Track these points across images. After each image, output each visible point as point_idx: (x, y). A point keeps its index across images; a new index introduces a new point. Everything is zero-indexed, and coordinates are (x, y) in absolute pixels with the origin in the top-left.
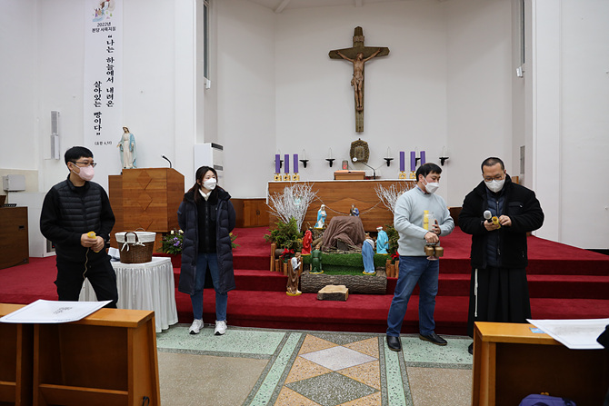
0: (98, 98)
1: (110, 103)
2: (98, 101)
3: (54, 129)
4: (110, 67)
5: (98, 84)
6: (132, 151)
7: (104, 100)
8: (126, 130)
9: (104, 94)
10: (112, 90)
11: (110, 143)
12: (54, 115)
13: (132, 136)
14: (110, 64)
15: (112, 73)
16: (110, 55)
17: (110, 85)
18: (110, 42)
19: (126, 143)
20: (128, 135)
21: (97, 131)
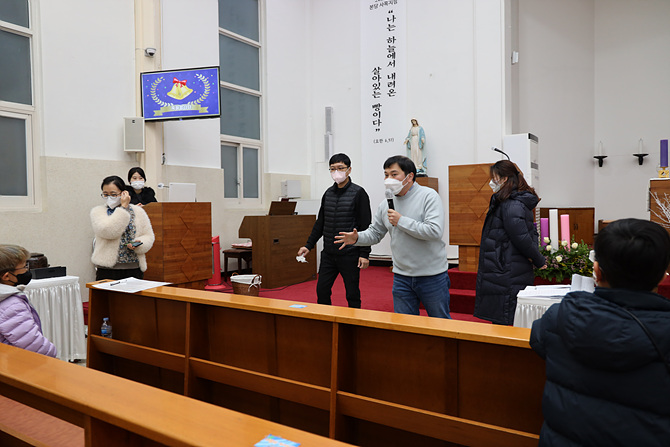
0: (376, 87)
1: (392, 91)
2: (377, 91)
3: (329, 127)
4: (391, 49)
5: (377, 71)
6: (422, 148)
7: (384, 89)
8: (415, 123)
9: (384, 82)
10: (394, 76)
11: (392, 140)
12: (329, 112)
13: (421, 130)
14: (391, 44)
15: (394, 55)
16: (391, 35)
17: (391, 70)
18: (391, 18)
19: (415, 139)
20: (417, 129)
21: (377, 126)
